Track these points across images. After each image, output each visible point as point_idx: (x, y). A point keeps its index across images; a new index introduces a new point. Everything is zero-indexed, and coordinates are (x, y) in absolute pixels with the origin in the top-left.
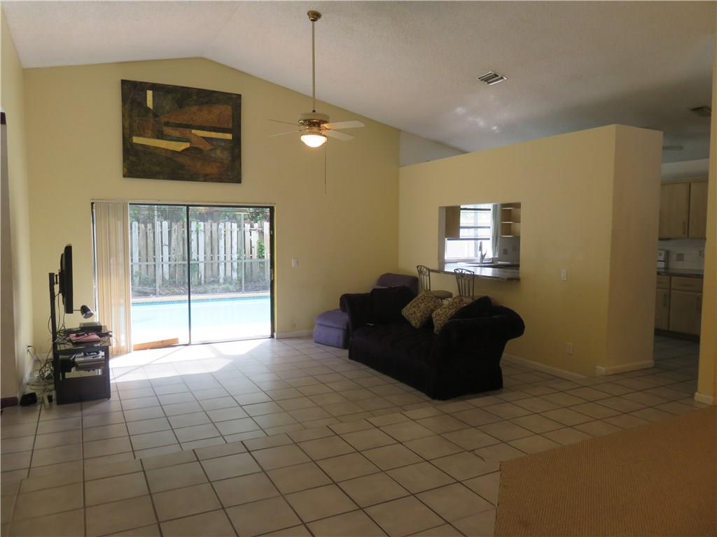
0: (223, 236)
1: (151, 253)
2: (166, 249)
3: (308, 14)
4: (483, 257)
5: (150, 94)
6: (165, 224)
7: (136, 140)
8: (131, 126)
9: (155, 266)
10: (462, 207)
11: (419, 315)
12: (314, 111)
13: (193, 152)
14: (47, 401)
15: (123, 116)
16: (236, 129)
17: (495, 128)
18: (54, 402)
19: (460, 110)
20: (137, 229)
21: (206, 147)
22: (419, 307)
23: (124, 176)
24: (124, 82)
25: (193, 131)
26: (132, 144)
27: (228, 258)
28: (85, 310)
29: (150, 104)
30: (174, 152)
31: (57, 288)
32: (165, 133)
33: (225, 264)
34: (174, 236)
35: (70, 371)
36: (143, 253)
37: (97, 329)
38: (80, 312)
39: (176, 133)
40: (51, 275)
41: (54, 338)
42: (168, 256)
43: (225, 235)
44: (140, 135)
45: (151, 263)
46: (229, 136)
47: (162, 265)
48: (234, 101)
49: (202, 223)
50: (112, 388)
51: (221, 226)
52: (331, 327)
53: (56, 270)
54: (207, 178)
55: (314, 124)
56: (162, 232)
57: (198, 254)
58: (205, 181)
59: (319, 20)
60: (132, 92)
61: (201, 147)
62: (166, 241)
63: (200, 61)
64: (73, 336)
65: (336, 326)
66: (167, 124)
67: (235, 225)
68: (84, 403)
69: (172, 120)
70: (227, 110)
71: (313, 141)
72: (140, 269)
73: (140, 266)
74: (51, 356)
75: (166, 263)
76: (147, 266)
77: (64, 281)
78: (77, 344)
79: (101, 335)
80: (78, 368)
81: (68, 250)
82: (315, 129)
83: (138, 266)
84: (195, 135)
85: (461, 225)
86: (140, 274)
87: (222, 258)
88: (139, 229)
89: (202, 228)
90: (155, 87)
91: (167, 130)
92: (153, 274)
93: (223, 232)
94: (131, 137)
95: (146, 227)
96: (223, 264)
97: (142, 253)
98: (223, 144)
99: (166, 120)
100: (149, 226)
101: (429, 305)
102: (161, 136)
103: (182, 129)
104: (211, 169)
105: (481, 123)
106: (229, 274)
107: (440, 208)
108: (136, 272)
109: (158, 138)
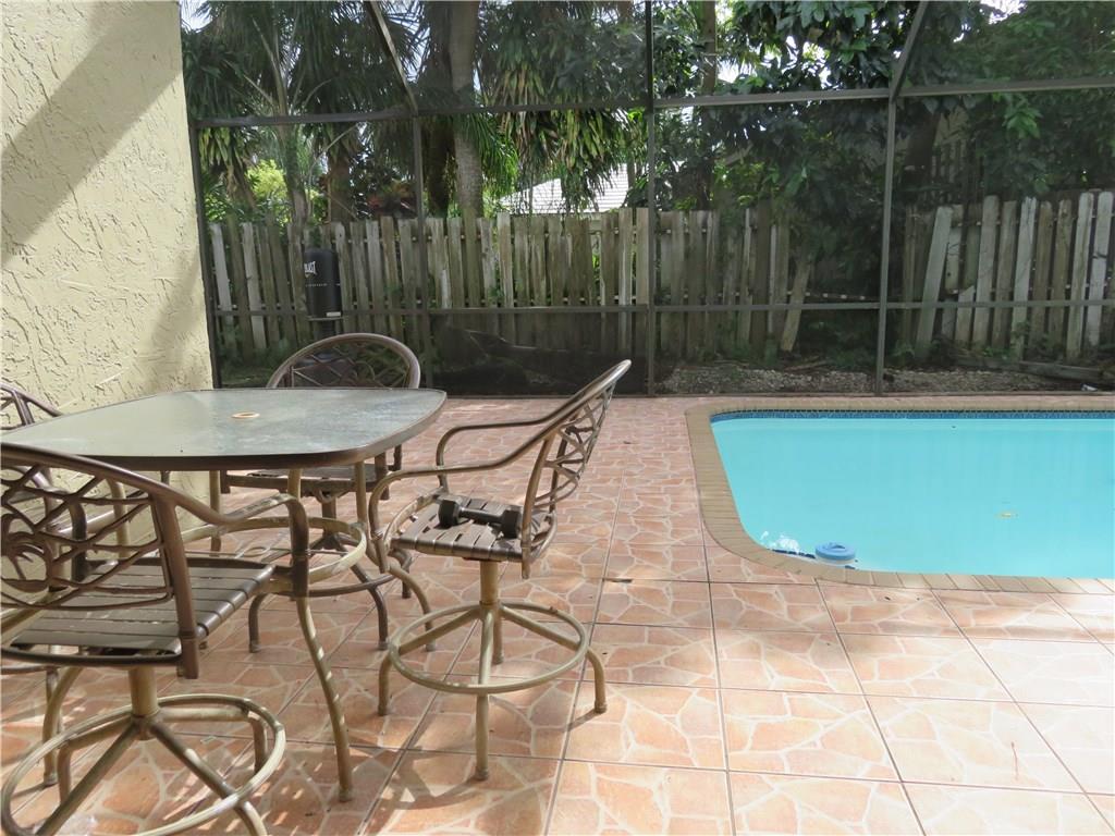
1: (1060, 277)
2: (1100, 266)
6: (1106, 199)
9: (1067, 309)
20: (1032, 216)
36: (1042, 276)
42: (1103, 285)
45: (1057, 302)
47: (1086, 309)
56: (1094, 222)
62: (1103, 246)
72: (1029, 318)
73: (1030, 310)
75: (1095, 303)
76: (1047, 309)
83: (1024, 309)
86: (1028, 328)
88: (1037, 216)
92: (1059, 330)
95: (1055, 209)
97: (1039, 277)
100: (1064, 206)
108: (1018, 325)
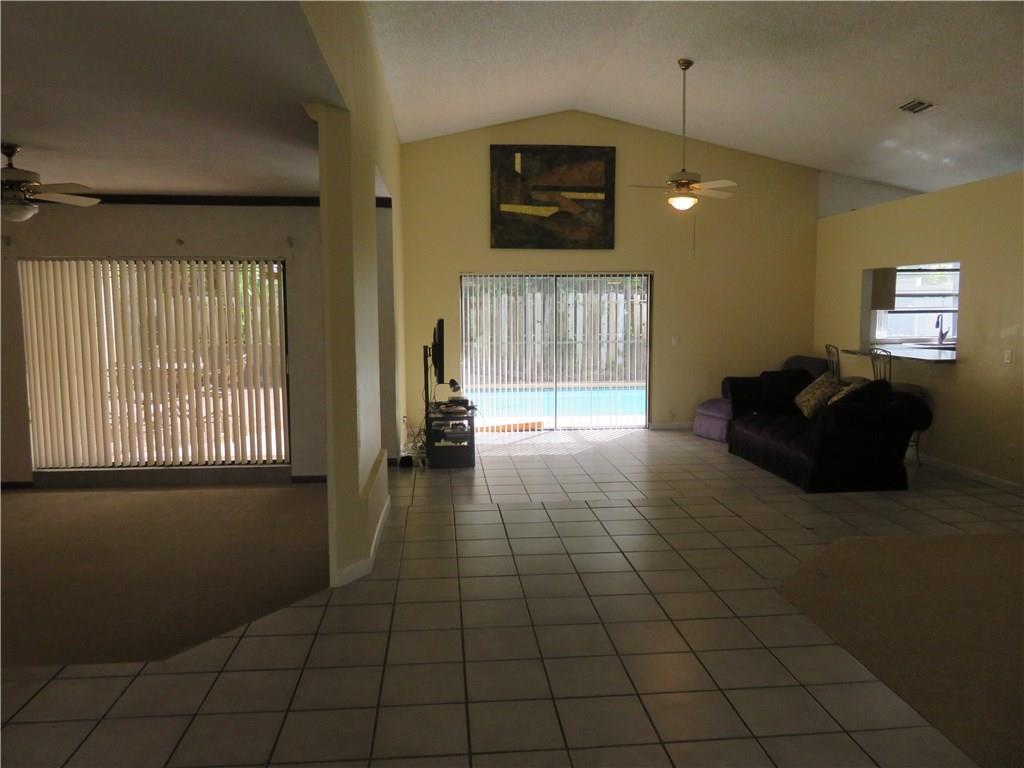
0: (606, 311)
1: (521, 331)
2: (538, 327)
3: (679, 62)
4: (943, 336)
5: (518, 156)
6: (539, 296)
7: (505, 208)
8: (499, 192)
9: (526, 346)
10: (899, 268)
11: (812, 402)
12: (684, 170)
13: (562, 217)
14: (421, 465)
15: (492, 183)
16: (609, 189)
17: (946, 161)
18: (426, 467)
19: (889, 144)
20: (506, 303)
21: (576, 210)
22: (814, 394)
23: (492, 247)
24: (493, 148)
25: (563, 194)
26: (500, 212)
27: (612, 338)
28: (454, 384)
29: (518, 168)
30: (542, 218)
31: (430, 359)
32: (534, 197)
33: (608, 345)
34: (547, 311)
35: (439, 441)
37: (464, 403)
38: (449, 386)
39: (544, 197)
40: (426, 348)
41: (427, 408)
42: (541, 335)
43: (609, 309)
44: (507, 202)
45: (522, 343)
46: (601, 196)
47: (534, 346)
48: (607, 155)
49: (580, 295)
50: (477, 460)
51: (605, 297)
52: (713, 417)
53: (429, 343)
54: (577, 245)
55: (683, 185)
56: (534, 306)
57: (575, 332)
58: (573, 248)
59: (691, 68)
60: (500, 156)
61: (570, 210)
62: (539, 316)
63: (570, 114)
64: (442, 407)
65: (719, 416)
66: (536, 188)
67: (621, 297)
68: (453, 470)
69: (541, 184)
70: (598, 167)
71: (682, 203)
74: (424, 426)
75: (538, 343)
76: (517, 346)
77: (436, 354)
78: (446, 413)
79: (469, 408)
80: (446, 439)
81: (441, 323)
82: (684, 190)
84: (564, 198)
85: (897, 293)
86: (509, 355)
87: (604, 339)
88: (508, 303)
89: (581, 300)
90: (523, 149)
91: (535, 195)
93: (606, 306)
94: (499, 206)
95: (516, 300)
96: (605, 345)
97: (512, 330)
98: (594, 205)
99: (535, 183)
100: (520, 299)
101: (827, 391)
102: (528, 201)
103: (551, 192)
104: (582, 235)
105: (925, 156)
106: (612, 357)
107: (864, 271)
108: (504, 353)
109: (526, 204)
